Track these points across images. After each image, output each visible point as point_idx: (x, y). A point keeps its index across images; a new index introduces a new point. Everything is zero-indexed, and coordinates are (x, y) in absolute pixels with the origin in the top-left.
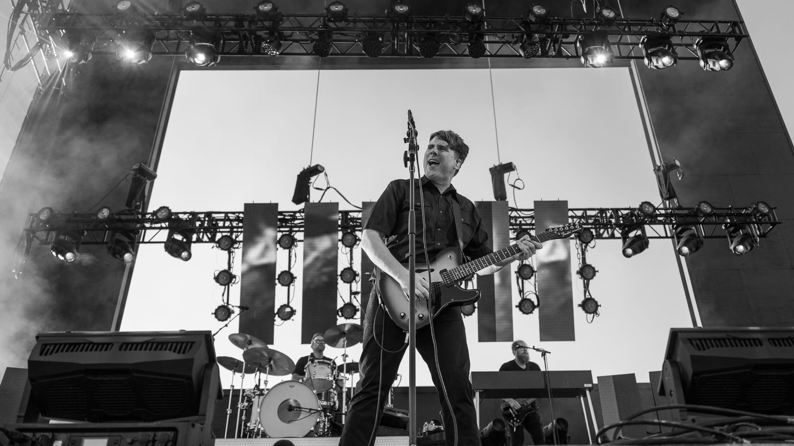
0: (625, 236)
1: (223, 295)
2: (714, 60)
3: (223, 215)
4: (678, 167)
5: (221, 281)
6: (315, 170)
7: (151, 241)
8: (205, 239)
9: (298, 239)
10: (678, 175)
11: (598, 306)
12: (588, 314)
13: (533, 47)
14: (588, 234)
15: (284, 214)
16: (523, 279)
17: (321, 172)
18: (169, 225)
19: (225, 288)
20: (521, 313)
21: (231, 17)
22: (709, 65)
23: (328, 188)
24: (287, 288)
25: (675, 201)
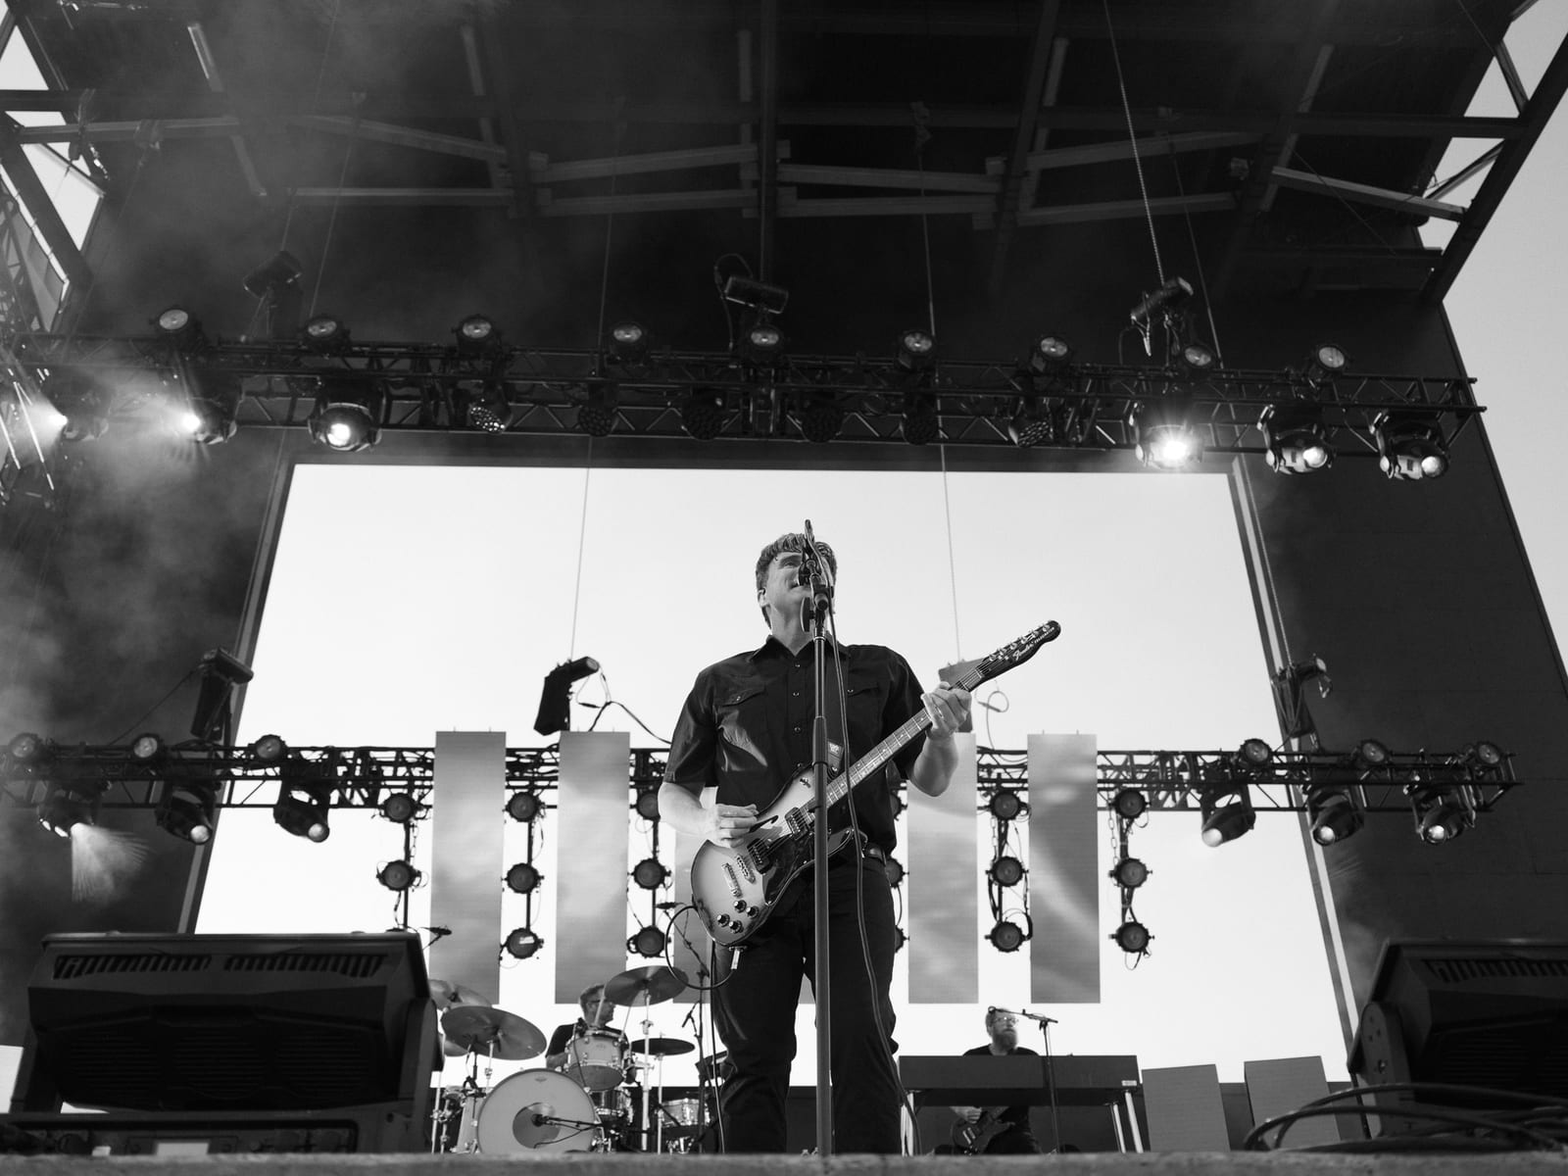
0: (1207, 807)
1: (396, 909)
2: (1412, 458)
3: (393, 754)
4: (1321, 672)
5: (391, 881)
6: (581, 668)
7: (245, 803)
8: (357, 800)
9: (548, 803)
10: (1321, 689)
11: (1150, 937)
12: (1129, 954)
13: (1039, 423)
14: (1136, 801)
15: (518, 753)
16: (1001, 884)
17: (593, 671)
18: (280, 772)
19: (400, 895)
20: (996, 949)
21: (403, 350)
22: (1400, 468)
23: (607, 704)
24: (525, 896)
25: (1313, 738)
